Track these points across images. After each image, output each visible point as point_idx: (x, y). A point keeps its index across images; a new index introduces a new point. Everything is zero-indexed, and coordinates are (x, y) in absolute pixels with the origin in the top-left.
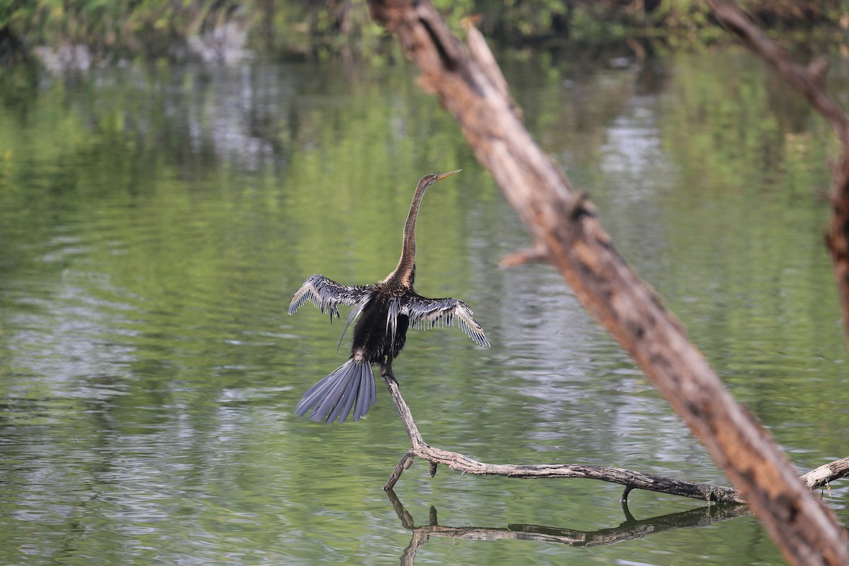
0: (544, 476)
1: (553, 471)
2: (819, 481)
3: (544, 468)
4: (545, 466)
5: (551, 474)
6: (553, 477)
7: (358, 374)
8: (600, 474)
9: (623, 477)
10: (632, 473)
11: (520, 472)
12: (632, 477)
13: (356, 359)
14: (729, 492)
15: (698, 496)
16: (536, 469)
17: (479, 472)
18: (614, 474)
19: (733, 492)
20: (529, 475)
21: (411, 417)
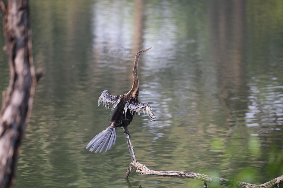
0: (171, 176)
1: (174, 174)
2: (281, 181)
3: (171, 173)
4: (171, 172)
5: (173, 175)
6: (174, 177)
7: (111, 132)
8: (190, 176)
9: (200, 177)
10: (204, 175)
11: (162, 174)
12: (203, 177)
13: (111, 126)
14: (244, 185)
15: (231, 186)
16: (168, 173)
17: (148, 174)
18: (196, 176)
19: (246, 185)
20: (166, 175)
21: (133, 149)
